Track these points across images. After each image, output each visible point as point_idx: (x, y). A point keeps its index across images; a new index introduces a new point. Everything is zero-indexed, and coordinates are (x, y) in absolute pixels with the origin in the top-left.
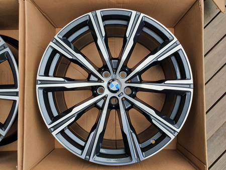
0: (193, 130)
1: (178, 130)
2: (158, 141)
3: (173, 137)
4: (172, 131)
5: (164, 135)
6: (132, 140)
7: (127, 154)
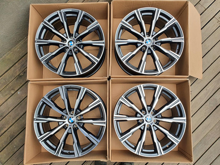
0: (186, 141)
1: (180, 141)
2: (170, 146)
3: (177, 144)
4: (177, 141)
5: (173, 143)
6: (158, 145)
7: (156, 152)
